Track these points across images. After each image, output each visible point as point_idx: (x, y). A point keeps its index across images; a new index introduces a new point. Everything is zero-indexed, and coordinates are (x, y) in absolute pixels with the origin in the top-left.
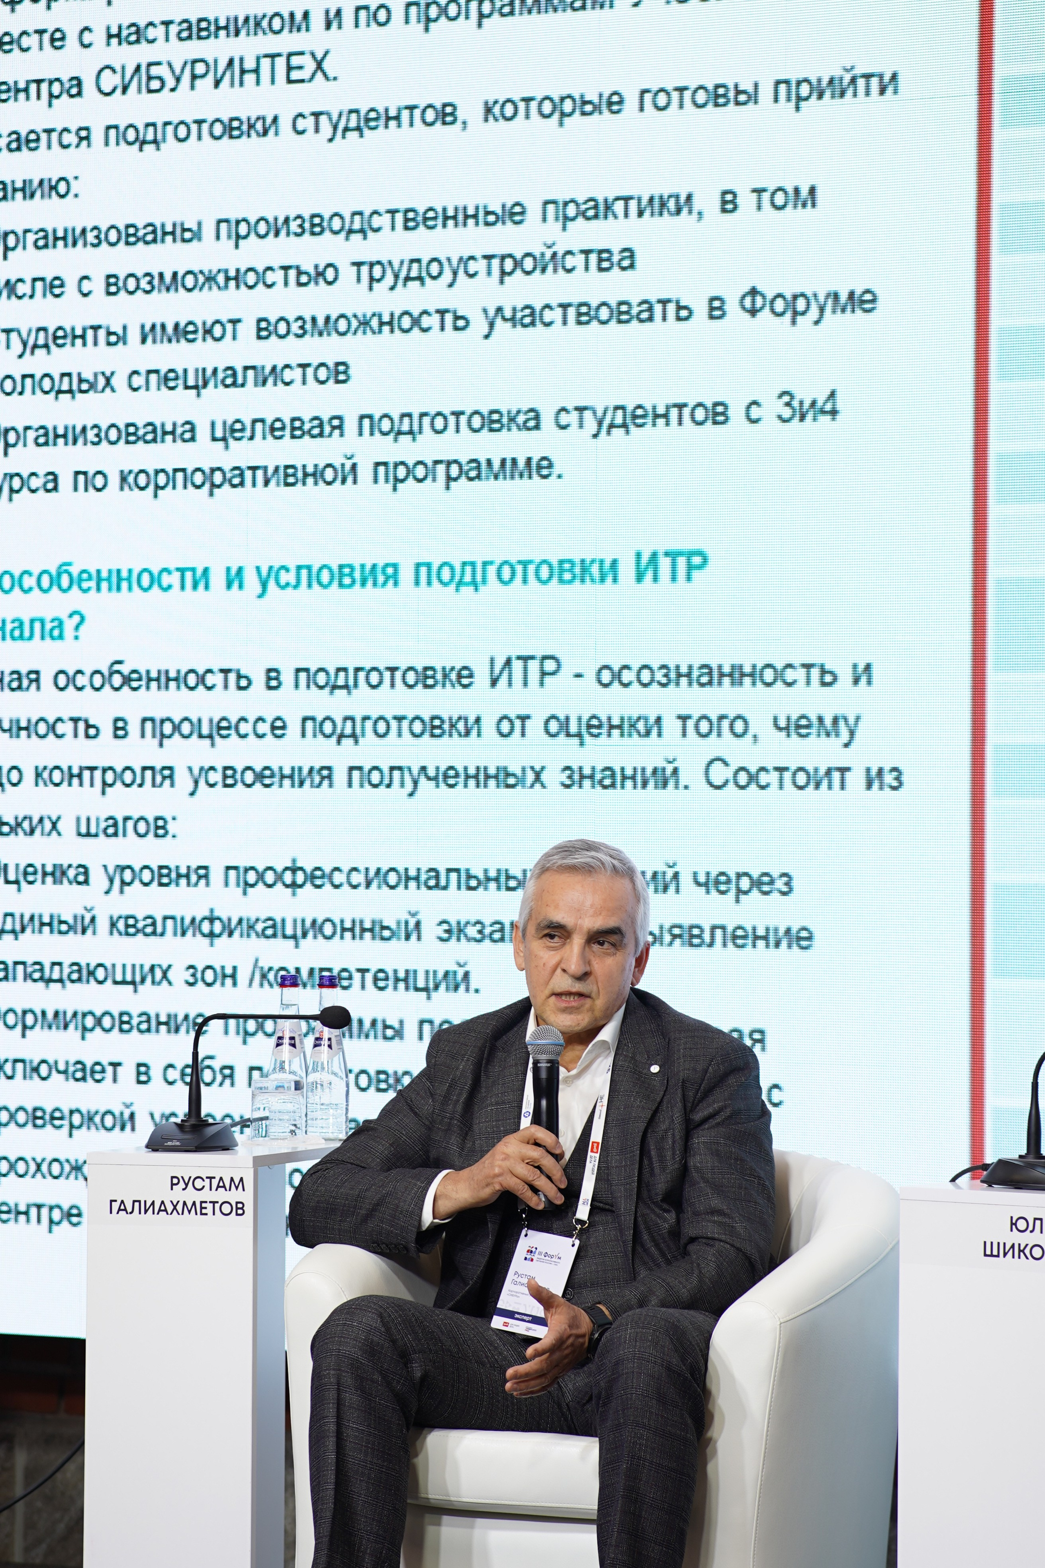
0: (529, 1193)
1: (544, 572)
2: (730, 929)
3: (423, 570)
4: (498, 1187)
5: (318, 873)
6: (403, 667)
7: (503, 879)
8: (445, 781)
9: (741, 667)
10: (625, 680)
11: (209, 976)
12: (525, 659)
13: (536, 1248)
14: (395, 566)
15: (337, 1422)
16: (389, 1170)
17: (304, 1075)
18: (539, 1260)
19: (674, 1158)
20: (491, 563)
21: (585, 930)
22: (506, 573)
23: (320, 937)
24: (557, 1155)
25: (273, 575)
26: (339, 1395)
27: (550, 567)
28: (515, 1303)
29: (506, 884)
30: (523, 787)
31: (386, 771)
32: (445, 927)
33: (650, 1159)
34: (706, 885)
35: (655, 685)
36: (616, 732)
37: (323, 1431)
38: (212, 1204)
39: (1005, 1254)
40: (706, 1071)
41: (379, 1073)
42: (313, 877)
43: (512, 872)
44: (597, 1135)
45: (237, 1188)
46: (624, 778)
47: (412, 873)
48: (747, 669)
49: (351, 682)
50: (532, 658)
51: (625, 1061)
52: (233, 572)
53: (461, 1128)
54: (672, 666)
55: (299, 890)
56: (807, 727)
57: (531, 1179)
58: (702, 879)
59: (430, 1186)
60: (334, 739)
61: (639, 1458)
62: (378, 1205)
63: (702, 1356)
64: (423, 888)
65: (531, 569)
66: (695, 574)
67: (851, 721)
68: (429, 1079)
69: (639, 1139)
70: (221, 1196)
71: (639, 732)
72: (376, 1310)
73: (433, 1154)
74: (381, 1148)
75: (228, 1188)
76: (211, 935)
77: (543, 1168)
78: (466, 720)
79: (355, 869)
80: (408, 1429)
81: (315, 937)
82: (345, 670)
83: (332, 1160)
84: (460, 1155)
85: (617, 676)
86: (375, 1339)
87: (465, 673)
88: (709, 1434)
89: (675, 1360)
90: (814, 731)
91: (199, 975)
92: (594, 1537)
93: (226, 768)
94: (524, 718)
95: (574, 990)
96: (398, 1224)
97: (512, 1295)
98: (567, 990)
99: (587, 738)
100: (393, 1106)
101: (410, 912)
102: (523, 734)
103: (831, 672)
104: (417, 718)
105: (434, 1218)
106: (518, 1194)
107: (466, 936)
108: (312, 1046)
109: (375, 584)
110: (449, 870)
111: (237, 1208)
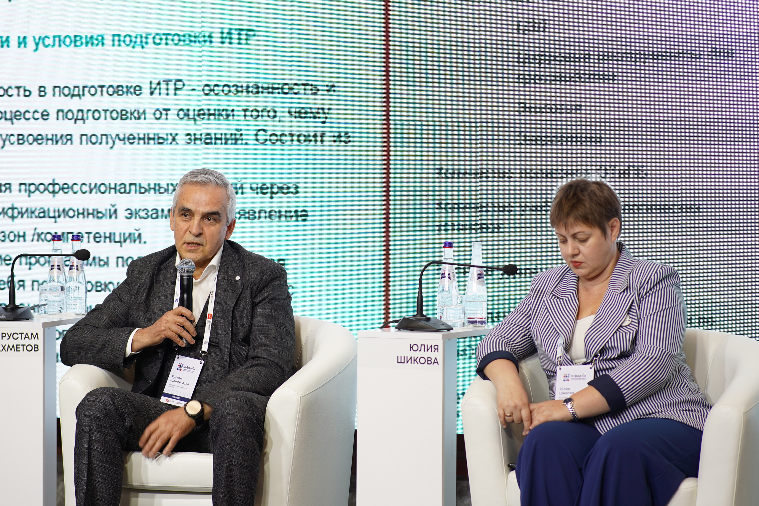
0: (179, 339)
1: (176, 39)
2: (268, 211)
3: (116, 38)
4: (163, 336)
5: (66, 186)
6: (107, 86)
7: (157, 188)
8: (128, 141)
9: (273, 85)
10: (216, 92)
11: (12, 237)
12: (167, 81)
13: (183, 364)
14: (102, 36)
15: (89, 447)
16: (109, 328)
17: (64, 283)
18: (184, 370)
19: (247, 321)
20: (150, 35)
21: (201, 212)
22: (157, 39)
23: (67, 217)
24: (192, 321)
25: (41, 40)
26: (90, 434)
27: (179, 37)
28: (172, 390)
29: (159, 191)
30: (167, 144)
31: (99, 136)
32: (129, 212)
33: (236, 321)
34: (257, 190)
35: (231, 94)
36: (212, 117)
37: (82, 452)
38: (22, 346)
39: (407, 362)
40: (262, 279)
41: (97, 282)
42: (63, 188)
43: (161, 185)
44: (210, 311)
45: (35, 338)
46: (216, 139)
47: (113, 186)
48: (276, 86)
49: (81, 93)
50: (171, 81)
51: (223, 274)
52: (21, 39)
53: (145, 308)
54: (239, 85)
55: (56, 195)
56: (305, 114)
57: (179, 332)
58: (254, 187)
59: (130, 336)
60: (73, 121)
61: (232, 461)
62: (104, 345)
63: (262, 413)
64: (118, 193)
65: (170, 38)
66: (250, 40)
67: (326, 111)
68: (128, 284)
69: (231, 312)
70: (27, 342)
71: (223, 117)
72: (108, 394)
73: (131, 321)
74: (105, 317)
75: (30, 338)
76: (13, 217)
77: (185, 327)
78: (138, 111)
79: (84, 184)
80: (123, 451)
81: (65, 217)
82: (78, 87)
83: (81, 324)
84: (144, 321)
85: (212, 90)
86: (108, 408)
87: (138, 88)
88: (265, 450)
89: (249, 415)
90: (308, 115)
91: (7, 236)
92: (211, 501)
93: (19, 135)
94: (167, 110)
95: (194, 242)
96: (114, 354)
97: (171, 387)
98: (191, 241)
99: (198, 120)
100: (111, 297)
101: (111, 205)
102: (167, 118)
103: (316, 87)
104: (114, 110)
105: (132, 351)
106: (173, 339)
107: (139, 216)
108: (69, 270)
109: (92, 45)
110: (131, 184)
111: (35, 348)
